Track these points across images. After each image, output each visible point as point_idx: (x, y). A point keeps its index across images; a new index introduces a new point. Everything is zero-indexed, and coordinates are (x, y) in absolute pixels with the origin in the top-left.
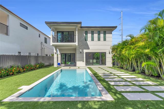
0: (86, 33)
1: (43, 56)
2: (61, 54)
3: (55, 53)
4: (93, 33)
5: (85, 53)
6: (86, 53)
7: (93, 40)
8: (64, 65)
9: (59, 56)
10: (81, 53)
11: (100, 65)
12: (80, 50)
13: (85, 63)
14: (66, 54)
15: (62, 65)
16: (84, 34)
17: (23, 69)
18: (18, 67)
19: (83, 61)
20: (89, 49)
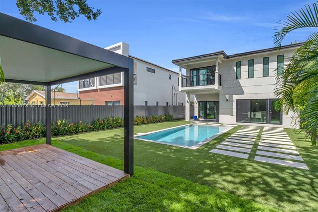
0: (239, 65)
1: (176, 105)
2: (199, 102)
3: (188, 101)
4: (251, 63)
5: (235, 100)
6: (237, 100)
7: (251, 75)
8: (203, 119)
9: (196, 105)
10: (227, 100)
11: (267, 124)
12: (227, 96)
13: (234, 117)
14: (206, 102)
15: (200, 119)
16: (235, 68)
17: (147, 120)
18: (142, 118)
19: (232, 115)
20: (243, 93)
